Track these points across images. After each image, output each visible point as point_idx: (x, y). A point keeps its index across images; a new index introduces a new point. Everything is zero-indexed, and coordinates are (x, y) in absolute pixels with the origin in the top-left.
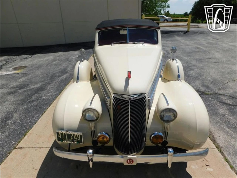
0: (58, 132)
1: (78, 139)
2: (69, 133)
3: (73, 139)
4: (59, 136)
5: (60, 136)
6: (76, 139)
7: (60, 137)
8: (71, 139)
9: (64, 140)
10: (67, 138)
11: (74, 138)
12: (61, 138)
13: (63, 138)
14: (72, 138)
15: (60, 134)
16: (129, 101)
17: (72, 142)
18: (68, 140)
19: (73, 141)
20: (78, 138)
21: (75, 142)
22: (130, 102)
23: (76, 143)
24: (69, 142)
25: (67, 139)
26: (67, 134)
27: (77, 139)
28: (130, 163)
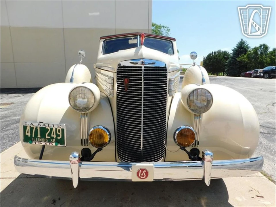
0: (26, 124)
2: (44, 126)
3: (49, 137)
4: (27, 134)
5: (28, 133)
6: (55, 138)
7: (29, 134)
8: (47, 137)
9: (35, 140)
10: (39, 136)
11: (52, 136)
12: (29, 136)
13: (33, 136)
15: (28, 128)
17: (48, 143)
18: (40, 140)
19: (49, 141)
20: (58, 135)
21: (53, 142)
22: (143, 68)
23: (54, 144)
24: (43, 144)
25: (39, 138)
26: (40, 127)
28: (142, 177)
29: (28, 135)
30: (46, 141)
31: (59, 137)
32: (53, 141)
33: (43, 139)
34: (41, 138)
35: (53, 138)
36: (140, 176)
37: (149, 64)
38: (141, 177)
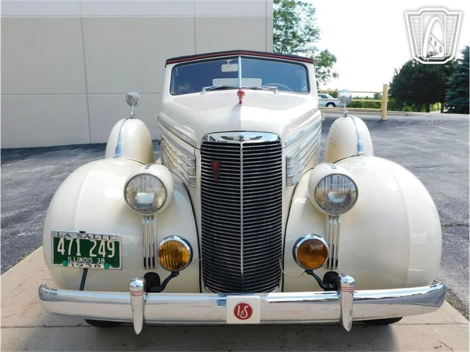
0: (58, 235)
1: (110, 256)
2: (87, 238)
3: (95, 256)
4: (59, 250)
5: (61, 248)
6: (104, 256)
7: (63, 251)
8: (91, 255)
9: (72, 260)
10: (79, 254)
11: (100, 253)
12: (63, 254)
13: (69, 254)
14: (93, 253)
15: (62, 241)
16: (239, 145)
17: (93, 265)
18: (81, 259)
19: (95, 260)
20: (108, 252)
21: (100, 263)
22: (242, 147)
23: (102, 266)
24: (85, 266)
25: (79, 256)
26: (81, 240)
27: (106, 255)
28: (243, 316)
29: (61, 253)
30: (89, 261)
31: (111, 254)
32: (101, 260)
33: (86, 258)
34: (82, 256)
35: (101, 256)
36: (238, 314)
37: (251, 139)
38: (241, 317)
